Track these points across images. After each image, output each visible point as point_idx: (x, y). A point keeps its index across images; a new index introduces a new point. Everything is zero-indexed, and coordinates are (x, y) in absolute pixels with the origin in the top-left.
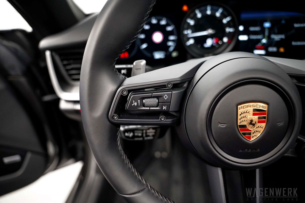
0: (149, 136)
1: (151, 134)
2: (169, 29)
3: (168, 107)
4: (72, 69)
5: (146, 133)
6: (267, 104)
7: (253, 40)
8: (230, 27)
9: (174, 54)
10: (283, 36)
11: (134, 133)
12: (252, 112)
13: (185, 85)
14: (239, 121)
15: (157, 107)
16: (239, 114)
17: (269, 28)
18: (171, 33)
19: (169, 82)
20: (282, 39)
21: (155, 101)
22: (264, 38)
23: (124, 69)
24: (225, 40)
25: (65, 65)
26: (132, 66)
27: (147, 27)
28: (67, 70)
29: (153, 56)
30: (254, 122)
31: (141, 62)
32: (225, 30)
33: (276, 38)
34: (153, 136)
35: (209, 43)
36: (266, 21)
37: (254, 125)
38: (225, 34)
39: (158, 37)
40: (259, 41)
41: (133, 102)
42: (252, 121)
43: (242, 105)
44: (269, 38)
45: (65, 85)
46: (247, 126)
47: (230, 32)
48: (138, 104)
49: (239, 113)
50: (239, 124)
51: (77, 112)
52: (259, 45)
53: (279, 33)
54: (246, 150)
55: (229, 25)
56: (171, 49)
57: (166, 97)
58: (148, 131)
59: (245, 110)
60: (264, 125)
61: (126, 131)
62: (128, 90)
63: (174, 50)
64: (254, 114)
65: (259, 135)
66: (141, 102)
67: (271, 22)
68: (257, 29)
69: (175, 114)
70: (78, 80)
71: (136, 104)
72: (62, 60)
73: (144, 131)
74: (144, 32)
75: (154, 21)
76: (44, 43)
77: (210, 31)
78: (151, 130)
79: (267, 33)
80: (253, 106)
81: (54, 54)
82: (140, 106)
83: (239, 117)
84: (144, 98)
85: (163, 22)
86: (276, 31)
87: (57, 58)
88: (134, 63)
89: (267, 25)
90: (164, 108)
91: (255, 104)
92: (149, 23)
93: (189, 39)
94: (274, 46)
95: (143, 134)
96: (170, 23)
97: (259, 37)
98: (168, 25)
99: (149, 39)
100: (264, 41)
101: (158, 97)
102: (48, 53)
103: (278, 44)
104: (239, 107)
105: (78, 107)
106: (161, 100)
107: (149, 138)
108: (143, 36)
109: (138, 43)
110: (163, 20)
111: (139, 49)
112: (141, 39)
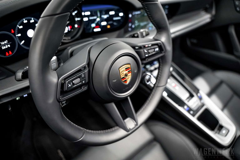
3: (85, 81)
6: (130, 64)
7: (91, 20)
8: (78, 17)
10: (108, 16)
14: (121, 76)
15: (80, 83)
16: (120, 72)
19: (82, 67)
21: (78, 80)
22: (98, 17)
24: (76, 26)
27: (21, 27)
30: (127, 74)
32: (75, 20)
33: (105, 17)
35: (66, 30)
37: (127, 76)
38: (75, 22)
39: (31, 33)
40: (95, 20)
41: (69, 85)
42: (126, 74)
43: (121, 68)
44: (101, 17)
46: (125, 77)
47: (78, 20)
48: (71, 85)
54: (126, 88)
57: (83, 75)
59: (122, 70)
60: (130, 74)
62: (65, 79)
65: (130, 79)
66: (72, 83)
75: (25, 21)
79: (99, 15)
80: (125, 67)
83: (121, 74)
84: (73, 80)
85: (32, 21)
90: (83, 82)
92: (22, 24)
97: (95, 18)
98: (36, 22)
100: (98, 19)
101: (79, 77)
103: (107, 20)
104: (120, 69)
106: (81, 78)
107: (64, 105)
108: (19, 35)
109: (17, 40)
110: (31, 20)
111: (19, 45)
112: (19, 37)
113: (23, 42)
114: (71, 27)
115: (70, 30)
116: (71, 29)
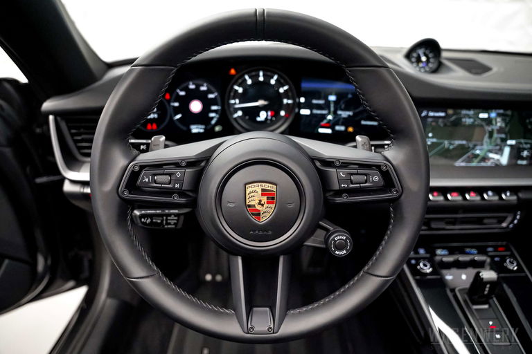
0: (170, 224)
1: (172, 222)
2: (211, 96)
3: (181, 185)
4: (82, 141)
5: (167, 220)
6: (276, 185)
7: (316, 115)
8: (288, 98)
9: (217, 129)
10: (351, 113)
11: (152, 220)
12: (260, 192)
13: (203, 164)
14: (247, 201)
15: (169, 184)
16: (247, 194)
17: (334, 102)
18: (214, 102)
19: (183, 160)
20: (349, 116)
21: (167, 178)
22: (329, 113)
23: (143, 144)
25: (72, 135)
26: (150, 141)
27: (182, 93)
28: (76, 142)
29: (190, 130)
30: (262, 203)
31: (160, 138)
32: (282, 102)
33: (344, 114)
34: (175, 224)
35: (263, 116)
36: (331, 94)
37: (263, 205)
38: (281, 107)
39: (196, 106)
40: (324, 117)
41: (145, 178)
42: (260, 201)
43: (250, 185)
44: (335, 113)
45: (72, 162)
46: (256, 206)
47: (287, 104)
48: (149, 180)
49: (248, 192)
50: (247, 204)
51: (86, 197)
52: (324, 122)
53: (345, 109)
54: (257, 232)
55: (286, 94)
56: (213, 122)
57: (178, 175)
58: (169, 218)
59: (254, 189)
60: (273, 206)
61: (142, 216)
62: (140, 166)
63: (216, 124)
64: (263, 195)
65: (269, 215)
66: (153, 178)
67: (337, 95)
68: (321, 102)
69: (190, 194)
70: (88, 155)
71: (147, 180)
72: (70, 128)
73: (165, 218)
74: (178, 98)
75: (192, 86)
76: (47, 105)
77: (261, 103)
78: (172, 217)
79: (332, 109)
80: (262, 186)
81: (59, 118)
82: (152, 183)
83: (248, 196)
84: (156, 175)
85: (204, 88)
86: (343, 106)
87: (63, 125)
88: (153, 139)
89: (332, 98)
90: (176, 186)
91: (263, 184)
92: (186, 89)
93: (236, 110)
94: (342, 125)
95: (162, 221)
96: (213, 89)
97: (324, 112)
98: (209, 91)
99: (184, 108)
100: (330, 117)
101: (170, 175)
102: (51, 117)
103: (346, 122)
104: (247, 186)
105: (88, 190)
106: (173, 178)
107: (169, 226)
108: (176, 104)
109: (170, 111)
110: (203, 86)
111: (171, 119)
112: (174, 107)
113: (178, 116)
114: (273, 113)
115: (269, 118)
116: (272, 116)
